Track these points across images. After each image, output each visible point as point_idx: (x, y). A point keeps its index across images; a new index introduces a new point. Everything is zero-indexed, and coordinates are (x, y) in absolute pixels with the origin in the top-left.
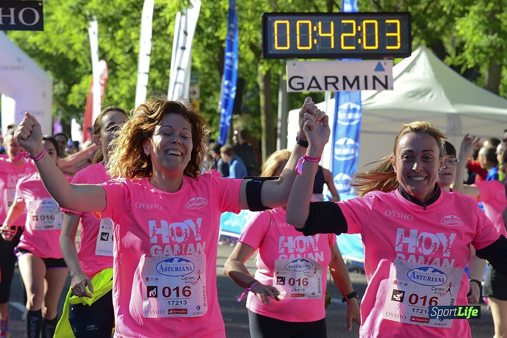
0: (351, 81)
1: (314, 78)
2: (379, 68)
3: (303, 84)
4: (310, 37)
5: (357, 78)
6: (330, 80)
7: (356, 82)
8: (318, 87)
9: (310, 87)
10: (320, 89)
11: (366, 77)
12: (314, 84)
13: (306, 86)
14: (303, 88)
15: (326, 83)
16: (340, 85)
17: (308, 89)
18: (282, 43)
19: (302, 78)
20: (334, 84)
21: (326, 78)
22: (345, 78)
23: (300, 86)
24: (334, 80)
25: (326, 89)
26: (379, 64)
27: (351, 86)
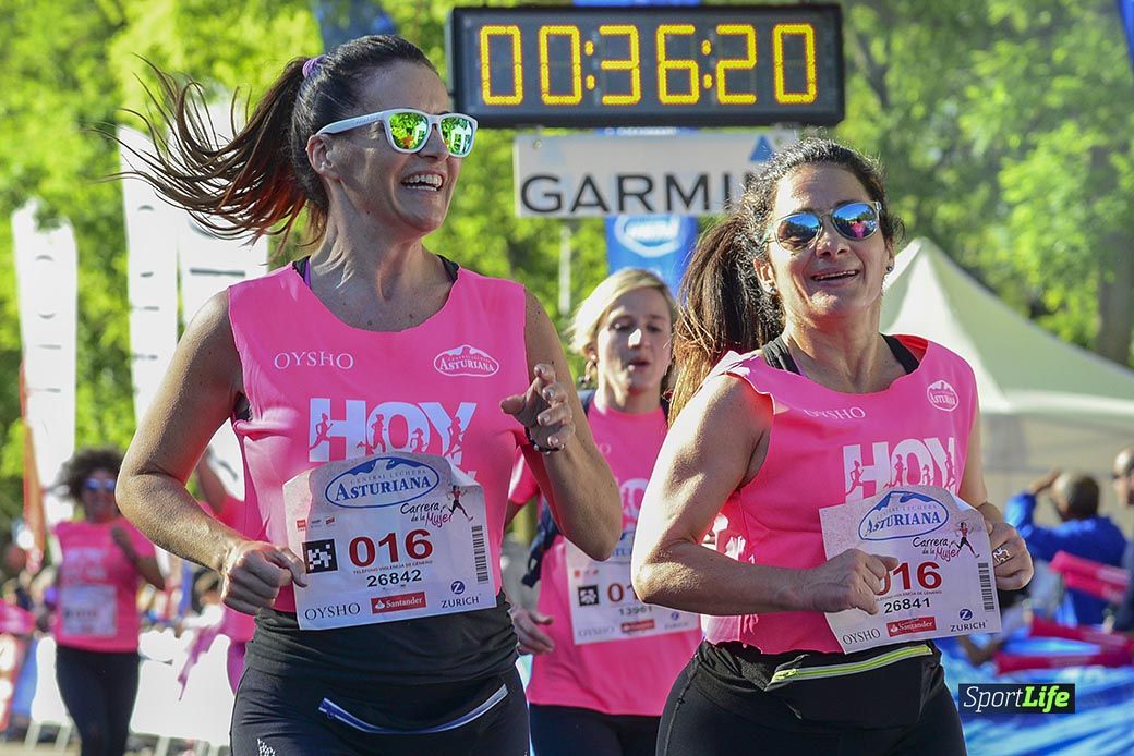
0: (687, 187)
1: (588, 181)
2: (762, 152)
3: (558, 197)
4: (577, 70)
5: (703, 181)
6: (630, 186)
7: (700, 192)
8: (601, 203)
9: (577, 204)
10: (605, 209)
11: (727, 179)
12: (588, 197)
13: (568, 202)
14: (559, 207)
15: (622, 194)
16: (657, 198)
17: (573, 210)
18: (502, 85)
19: (555, 180)
20: (641, 196)
21: (621, 180)
22: (671, 181)
23: (552, 203)
24: (640, 186)
25: (621, 208)
26: (763, 141)
27: (688, 201)
